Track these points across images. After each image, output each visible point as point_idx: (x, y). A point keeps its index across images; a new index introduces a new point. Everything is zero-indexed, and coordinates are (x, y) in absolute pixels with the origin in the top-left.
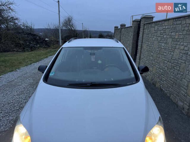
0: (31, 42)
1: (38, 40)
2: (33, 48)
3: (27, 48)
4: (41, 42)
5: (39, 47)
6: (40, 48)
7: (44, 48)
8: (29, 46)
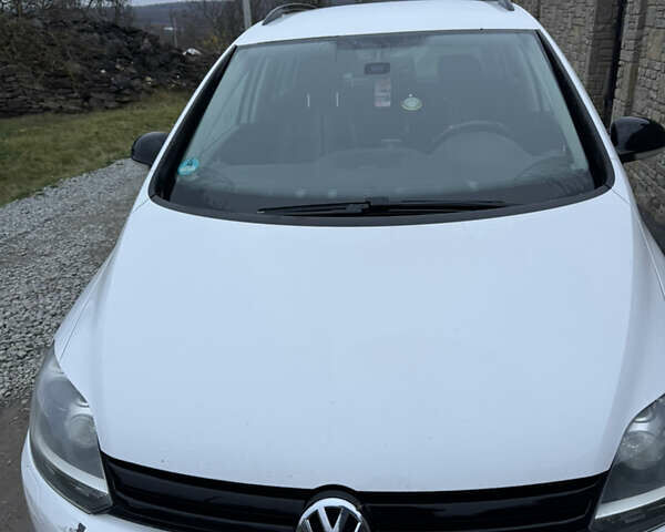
0: (118, 67)
1: (145, 53)
2: (127, 91)
3: (100, 92)
4: (161, 65)
5: (153, 87)
6: (155, 90)
7: (173, 90)
8: (110, 82)
